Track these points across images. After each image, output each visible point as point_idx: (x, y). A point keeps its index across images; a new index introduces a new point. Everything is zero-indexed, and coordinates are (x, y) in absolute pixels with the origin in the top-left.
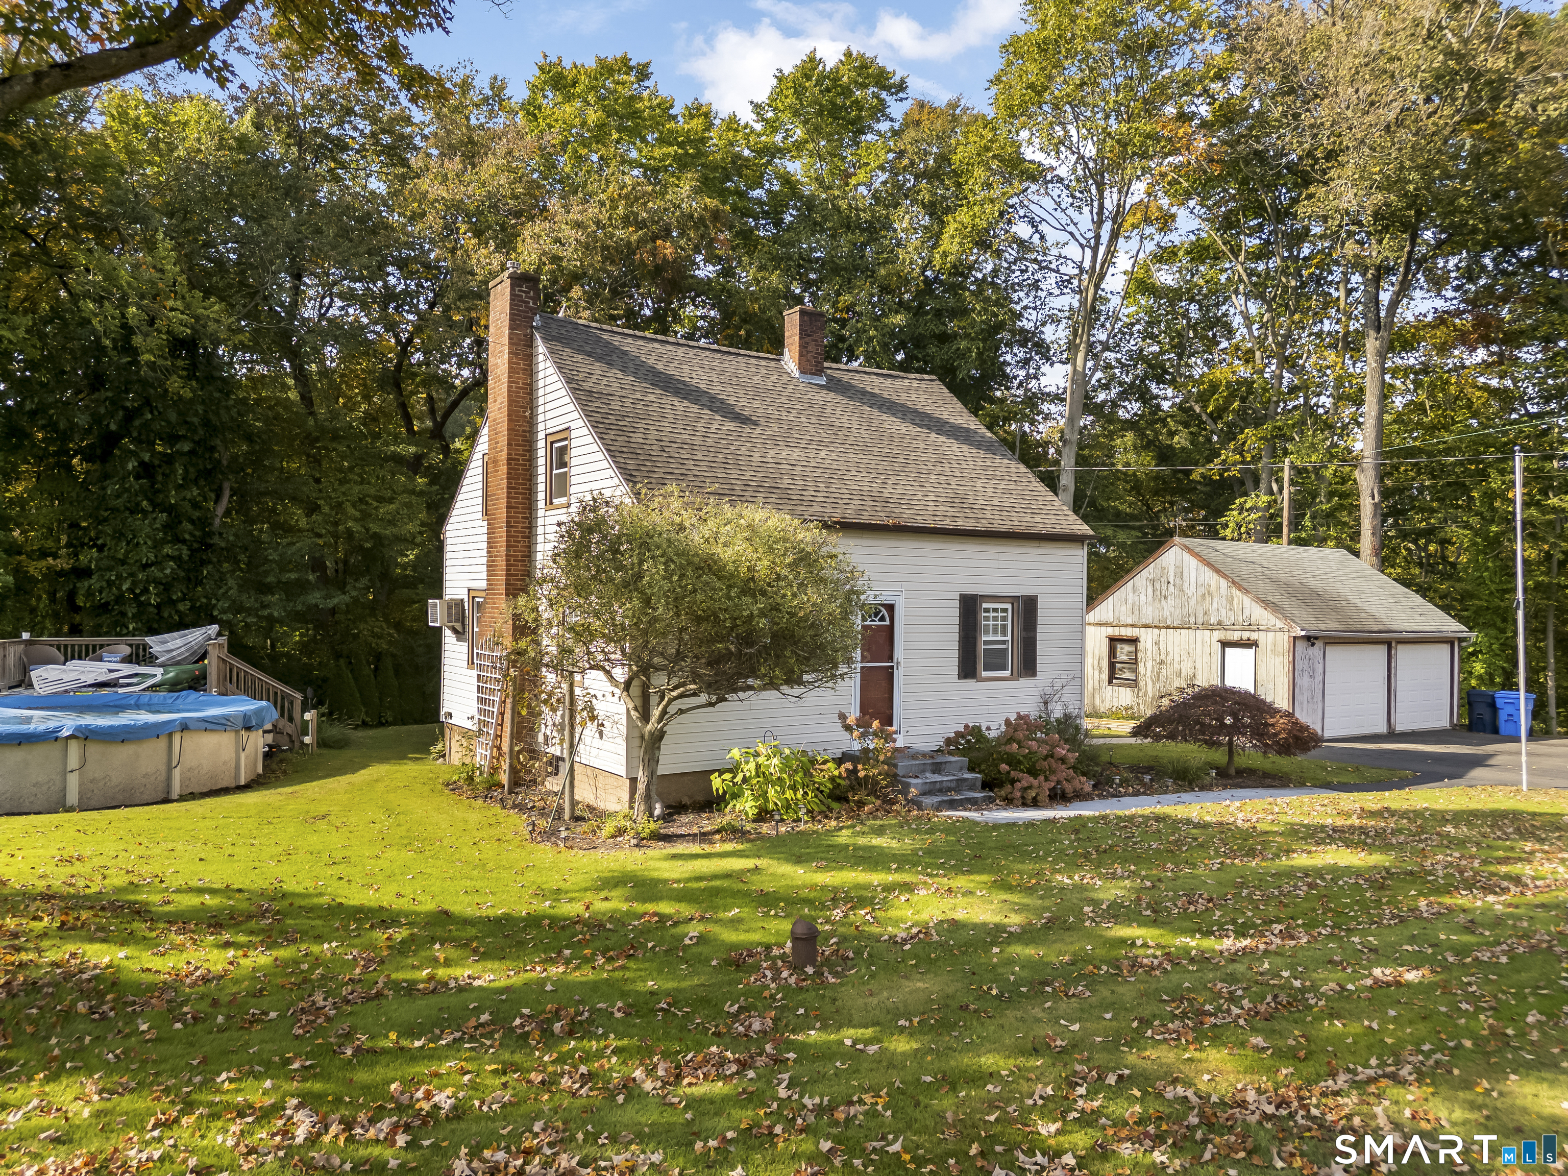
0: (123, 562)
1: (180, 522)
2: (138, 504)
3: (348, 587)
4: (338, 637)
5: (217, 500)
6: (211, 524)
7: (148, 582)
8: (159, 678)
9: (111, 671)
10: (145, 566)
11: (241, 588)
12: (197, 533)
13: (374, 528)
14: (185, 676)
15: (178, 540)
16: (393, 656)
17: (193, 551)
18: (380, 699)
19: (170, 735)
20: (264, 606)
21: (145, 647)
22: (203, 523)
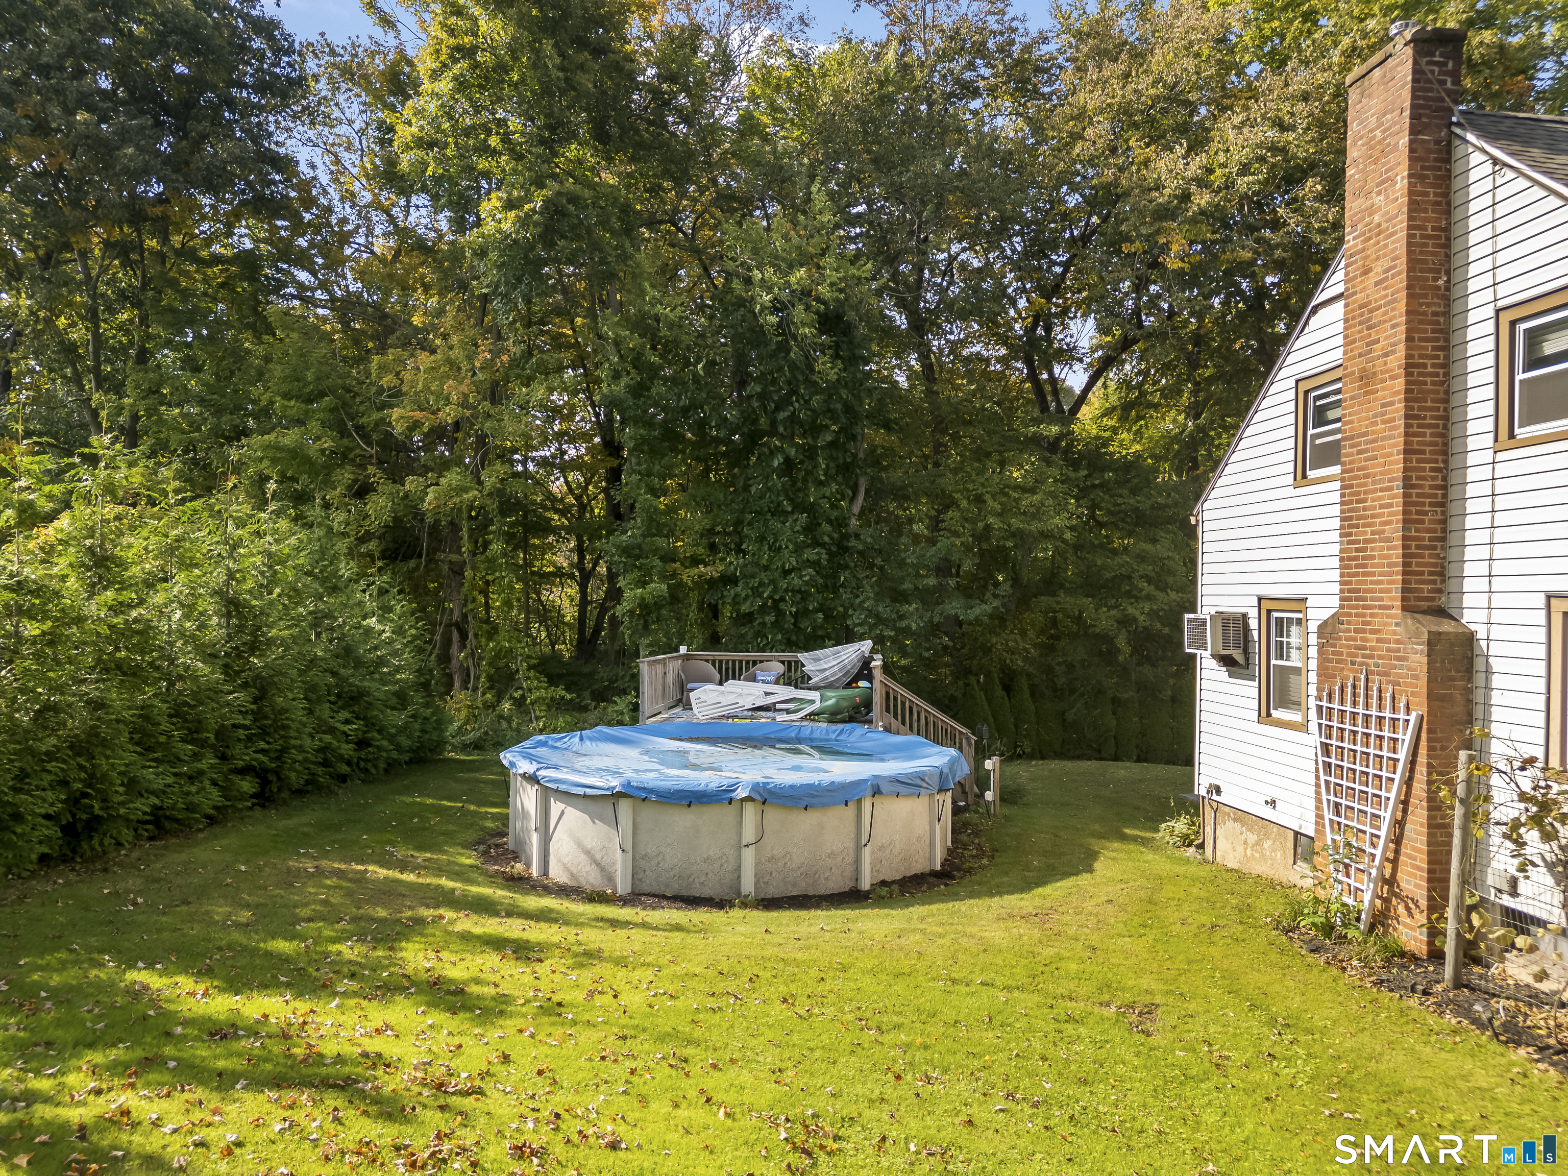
0: (766, 568)
1: (820, 525)
2: (779, 504)
3: (988, 595)
4: (965, 651)
5: (853, 499)
6: (847, 525)
7: (786, 590)
8: (817, 706)
9: (767, 694)
10: (786, 573)
11: (879, 597)
12: (836, 536)
13: (1016, 523)
14: (845, 704)
15: (817, 543)
16: (1028, 675)
17: (830, 554)
18: (1016, 725)
19: (859, 801)
20: (901, 617)
21: (799, 664)
22: (840, 523)
